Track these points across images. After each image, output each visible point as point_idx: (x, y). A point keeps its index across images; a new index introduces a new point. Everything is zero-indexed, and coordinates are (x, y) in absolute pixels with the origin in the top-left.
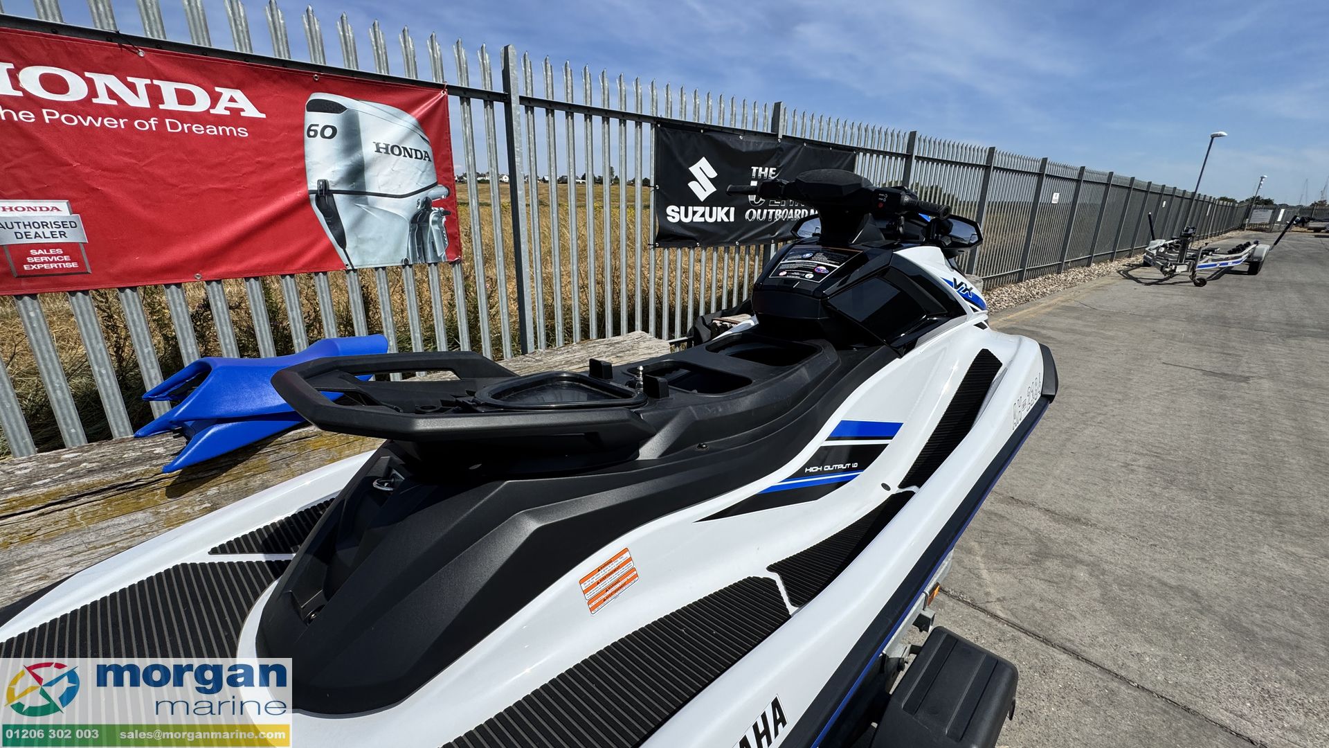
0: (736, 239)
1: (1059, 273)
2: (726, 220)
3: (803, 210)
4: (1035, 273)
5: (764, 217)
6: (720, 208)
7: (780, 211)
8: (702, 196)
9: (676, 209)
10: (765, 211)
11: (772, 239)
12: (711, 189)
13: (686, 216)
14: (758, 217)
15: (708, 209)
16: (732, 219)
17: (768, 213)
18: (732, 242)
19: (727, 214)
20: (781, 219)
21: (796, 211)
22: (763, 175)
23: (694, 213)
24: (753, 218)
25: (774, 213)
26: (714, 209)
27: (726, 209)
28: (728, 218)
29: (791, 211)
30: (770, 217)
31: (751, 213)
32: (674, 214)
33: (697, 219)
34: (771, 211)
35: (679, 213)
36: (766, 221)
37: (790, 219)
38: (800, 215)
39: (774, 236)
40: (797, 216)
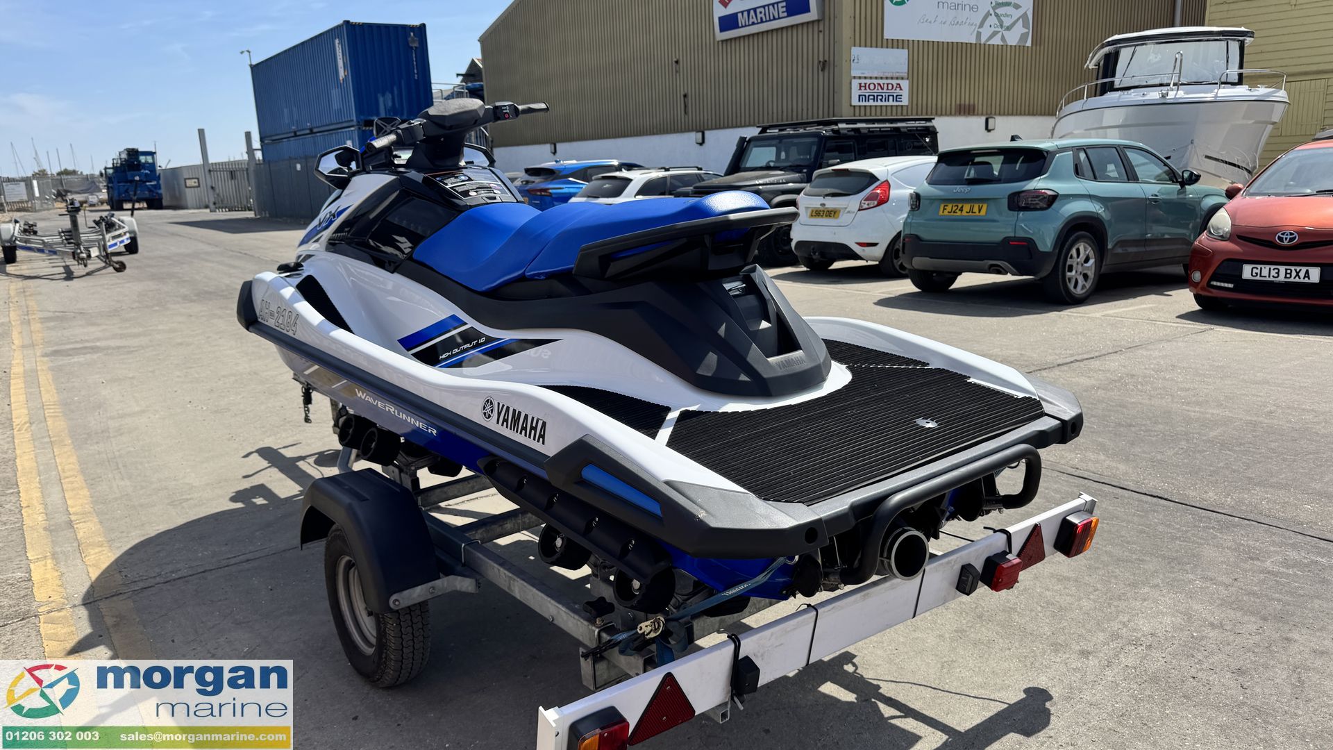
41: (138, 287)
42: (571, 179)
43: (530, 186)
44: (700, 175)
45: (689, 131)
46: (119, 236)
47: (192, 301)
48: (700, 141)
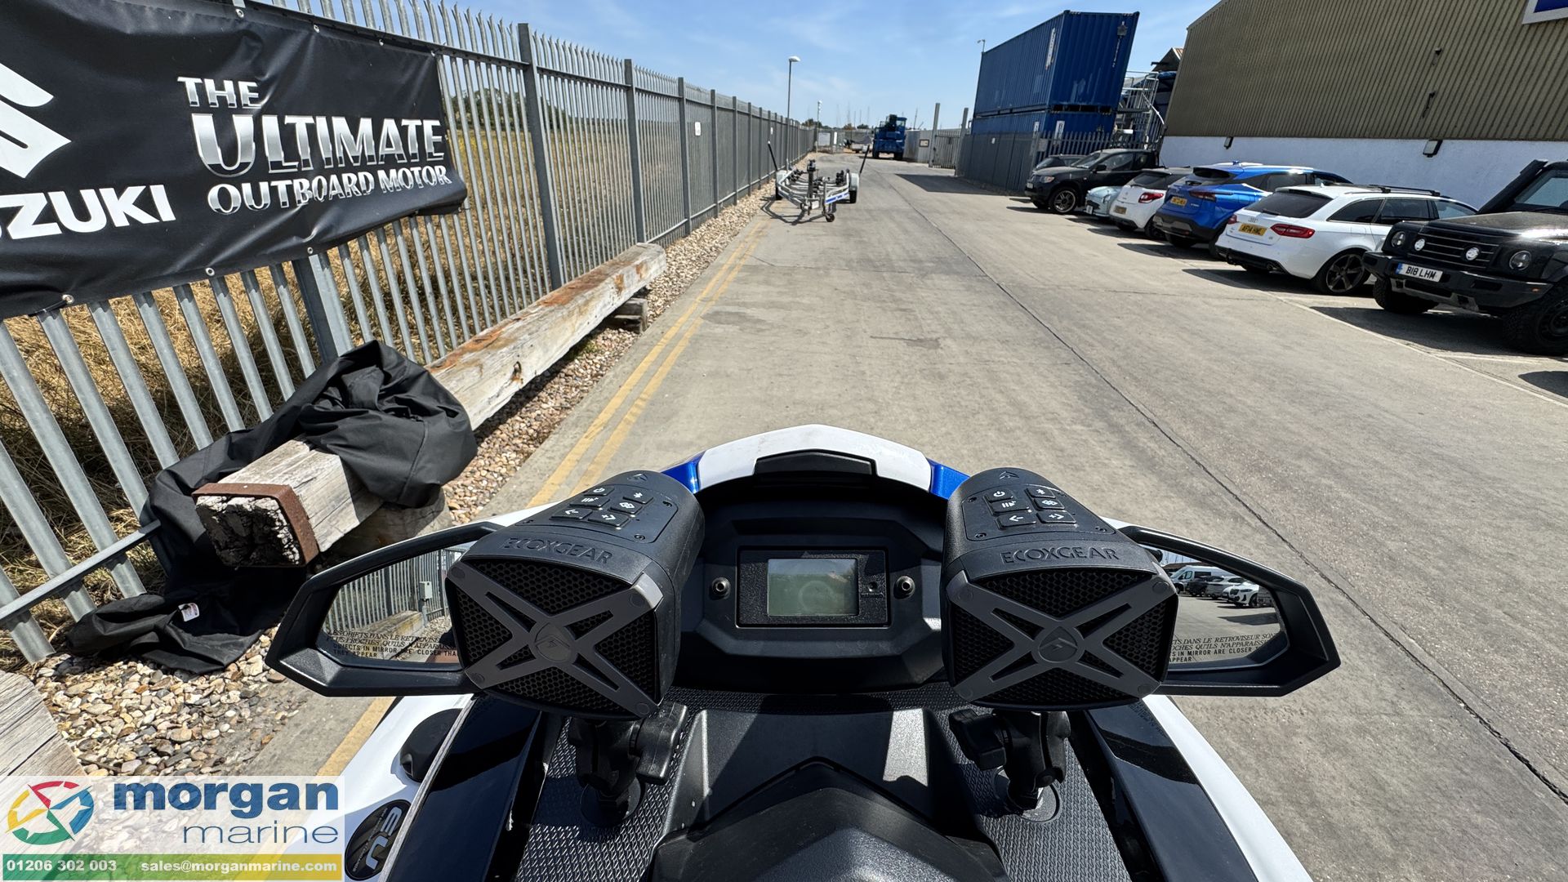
0: (204, 259)
1: (716, 217)
2: (145, 218)
3: (363, 174)
4: (700, 220)
5: (266, 200)
6: (108, 193)
7: (305, 182)
10: (264, 187)
11: (309, 244)
12: (49, 140)
14: (250, 202)
15: (55, 195)
16: (167, 214)
17: (273, 188)
18: (194, 271)
19: (145, 202)
20: (311, 200)
21: (345, 177)
22: (222, 99)
24: (233, 204)
26: (84, 193)
27: (133, 192)
28: (152, 212)
29: (334, 178)
30: (283, 197)
31: (224, 197)
33: (30, 229)
34: (282, 185)
36: (276, 207)
37: (336, 197)
38: (358, 185)
39: (308, 239)
40: (351, 188)
41: (827, 242)
42: (1245, 185)
43: (1194, 187)
44: (1432, 202)
45: (1419, 138)
46: (840, 192)
47: (851, 268)
48: (1432, 152)
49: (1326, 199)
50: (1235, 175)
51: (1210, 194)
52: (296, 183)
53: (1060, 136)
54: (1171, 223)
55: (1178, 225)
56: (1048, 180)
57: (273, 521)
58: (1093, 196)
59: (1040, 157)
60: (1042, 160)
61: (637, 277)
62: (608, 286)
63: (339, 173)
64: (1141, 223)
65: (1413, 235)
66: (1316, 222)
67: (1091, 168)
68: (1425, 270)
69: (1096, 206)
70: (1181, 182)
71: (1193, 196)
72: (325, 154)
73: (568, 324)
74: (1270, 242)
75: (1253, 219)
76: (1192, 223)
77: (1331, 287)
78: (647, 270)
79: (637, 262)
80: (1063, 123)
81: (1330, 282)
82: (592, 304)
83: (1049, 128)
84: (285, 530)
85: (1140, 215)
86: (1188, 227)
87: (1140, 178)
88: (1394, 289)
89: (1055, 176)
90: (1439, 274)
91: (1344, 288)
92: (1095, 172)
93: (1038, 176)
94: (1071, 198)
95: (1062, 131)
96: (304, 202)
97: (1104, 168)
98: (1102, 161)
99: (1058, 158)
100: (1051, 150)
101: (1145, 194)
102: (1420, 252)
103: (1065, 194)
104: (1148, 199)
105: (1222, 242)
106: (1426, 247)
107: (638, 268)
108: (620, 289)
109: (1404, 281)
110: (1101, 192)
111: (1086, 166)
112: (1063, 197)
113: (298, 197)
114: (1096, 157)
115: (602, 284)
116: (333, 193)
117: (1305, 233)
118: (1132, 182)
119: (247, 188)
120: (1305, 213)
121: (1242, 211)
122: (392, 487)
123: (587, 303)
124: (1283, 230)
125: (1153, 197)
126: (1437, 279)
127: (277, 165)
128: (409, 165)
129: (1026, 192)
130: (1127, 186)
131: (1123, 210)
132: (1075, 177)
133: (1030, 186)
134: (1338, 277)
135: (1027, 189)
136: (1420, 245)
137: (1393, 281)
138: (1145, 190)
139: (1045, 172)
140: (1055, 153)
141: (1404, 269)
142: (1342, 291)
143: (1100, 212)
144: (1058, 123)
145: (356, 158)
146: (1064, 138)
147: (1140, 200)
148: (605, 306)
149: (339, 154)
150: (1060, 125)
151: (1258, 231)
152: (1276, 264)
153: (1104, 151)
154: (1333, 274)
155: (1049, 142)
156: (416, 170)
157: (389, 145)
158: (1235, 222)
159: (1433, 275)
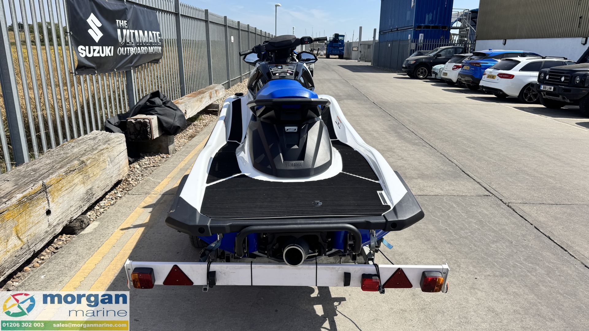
0: (114, 67)
2: (110, 55)
3: (145, 47)
5: (125, 53)
6: (107, 47)
7: (133, 49)
8: (97, 39)
9: (83, 48)
10: (125, 48)
11: (132, 66)
12: (100, 35)
13: (90, 53)
14: (123, 53)
15: (101, 47)
16: (112, 55)
17: (127, 49)
18: (112, 70)
19: (110, 51)
20: (134, 54)
21: (142, 48)
22: (122, 25)
23: (94, 50)
24: (121, 53)
25: (130, 49)
26: (104, 47)
27: (110, 48)
28: (111, 53)
29: (139, 48)
30: (128, 53)
31: (120, 51)
32: (83, 51)
33: (96, 55)
34: (128, 48)
35: (85, 50)
36: (127, 55)
37: (139, 53)
38: (144, 51)
39: (132, 65)
40: (143, 51)
42: (493, 59)
43: (472, 61)
45: (578, 37)
48: (584, 43)
49: (519, 62)
50: (488, 54)
51: (478, 63)
52: (131, 48)
53: (422, 41)
54: (464, 78)
55: (467, 78)
56: (412, 62)
57: (147, 125)
58: (435, 69)
59: (412, 52)
60: (413, 53)
61: (215, 95)
62: (207, 94)
63: (140, 46)
64: (455, 80)
65: (545, 75)
66: (514, 72)
67: (434, 56)
68: (548, 87)
69: (436, 74)
70: (467, 59)
71: (471, 64)
72: (137, 41)
73: (197, 103)
74: (497, 81)
75: (491, 72)
76: (472, 77)
77: (527, 100)
78: (219, 93)
79: (216, 89)
80: (423, 35)
81: (526, 97)
82: (203, 99)
83: (416, 37)
84: (149, 129)
85: (454, 76)
86: (470, 79)
87: (453, 59)
88: (544, 97)
89: (416, 60)
90: (552, 88)
91: (532, 100)
92: (436, 58)
93: (408, 61)
94: (425, 71)
95: (423, 39)
96: (132, 54)
97: (440, 55)
98: (439, 52)
99: (420, 52)
100: (417, 48)
101: (455, 66)
102: (548, 80)
103: (422, 69)
104: (456, 68)
105: (482, 83)
106: (549, 78)
107: (216, 91)
108: (211, 98)
109: (545, 93)
110: (437, 67)
111: (432, 55)
112: (421, 71)
113: (131, 53)
114: (437, 50)
115: (205, 94)
116: (138, 52)
117: (511, 76)
118: (450, 61)
119: (123, 48)
120: (510, 68)
121: (488, 70)
122: (169, 125)
123: (202, 98)
124: (502, 76)
125: (458, 67)
126: (552, 90)
127: (128, 43)
128: (155, 46)
129: (403, 70)
130: (447, 63)
131: (446, 74)
132: (427, 61)
133: (404, 66)
134: (529, 95)
135: (403, 68)
136: (547, 77)
137: (542, 93)
138: (455, 64)
139: (412, 58)
140: (419, 50)
141: (542, 88)
142: (532, 101)
143: (438, 77)
144: (420, 35)
145: (144, 42)
146: (424, 42)
147: (453, 69)
148: (206, 102)
149: (141, 41)
150: (421, 36)
151: (493, 77)
152: (501, 91)
153: (440, 48)
154: (526, 95)
155: (416, 45)
156: (156, 47)
157: (151, 39)
158: (485, 74)
159: (551, 89)
